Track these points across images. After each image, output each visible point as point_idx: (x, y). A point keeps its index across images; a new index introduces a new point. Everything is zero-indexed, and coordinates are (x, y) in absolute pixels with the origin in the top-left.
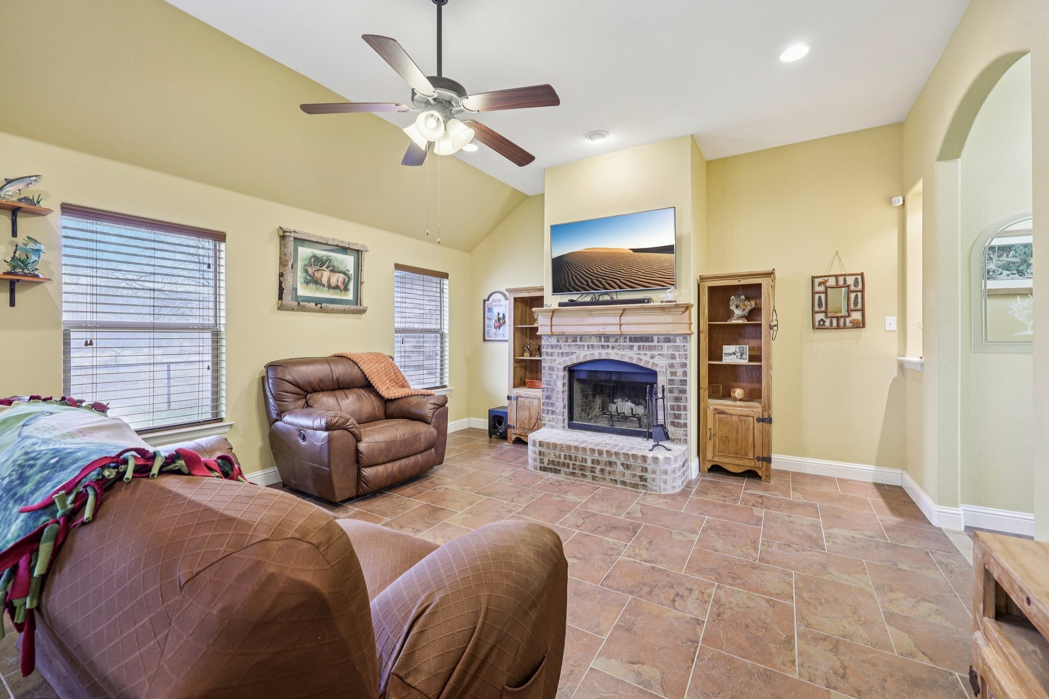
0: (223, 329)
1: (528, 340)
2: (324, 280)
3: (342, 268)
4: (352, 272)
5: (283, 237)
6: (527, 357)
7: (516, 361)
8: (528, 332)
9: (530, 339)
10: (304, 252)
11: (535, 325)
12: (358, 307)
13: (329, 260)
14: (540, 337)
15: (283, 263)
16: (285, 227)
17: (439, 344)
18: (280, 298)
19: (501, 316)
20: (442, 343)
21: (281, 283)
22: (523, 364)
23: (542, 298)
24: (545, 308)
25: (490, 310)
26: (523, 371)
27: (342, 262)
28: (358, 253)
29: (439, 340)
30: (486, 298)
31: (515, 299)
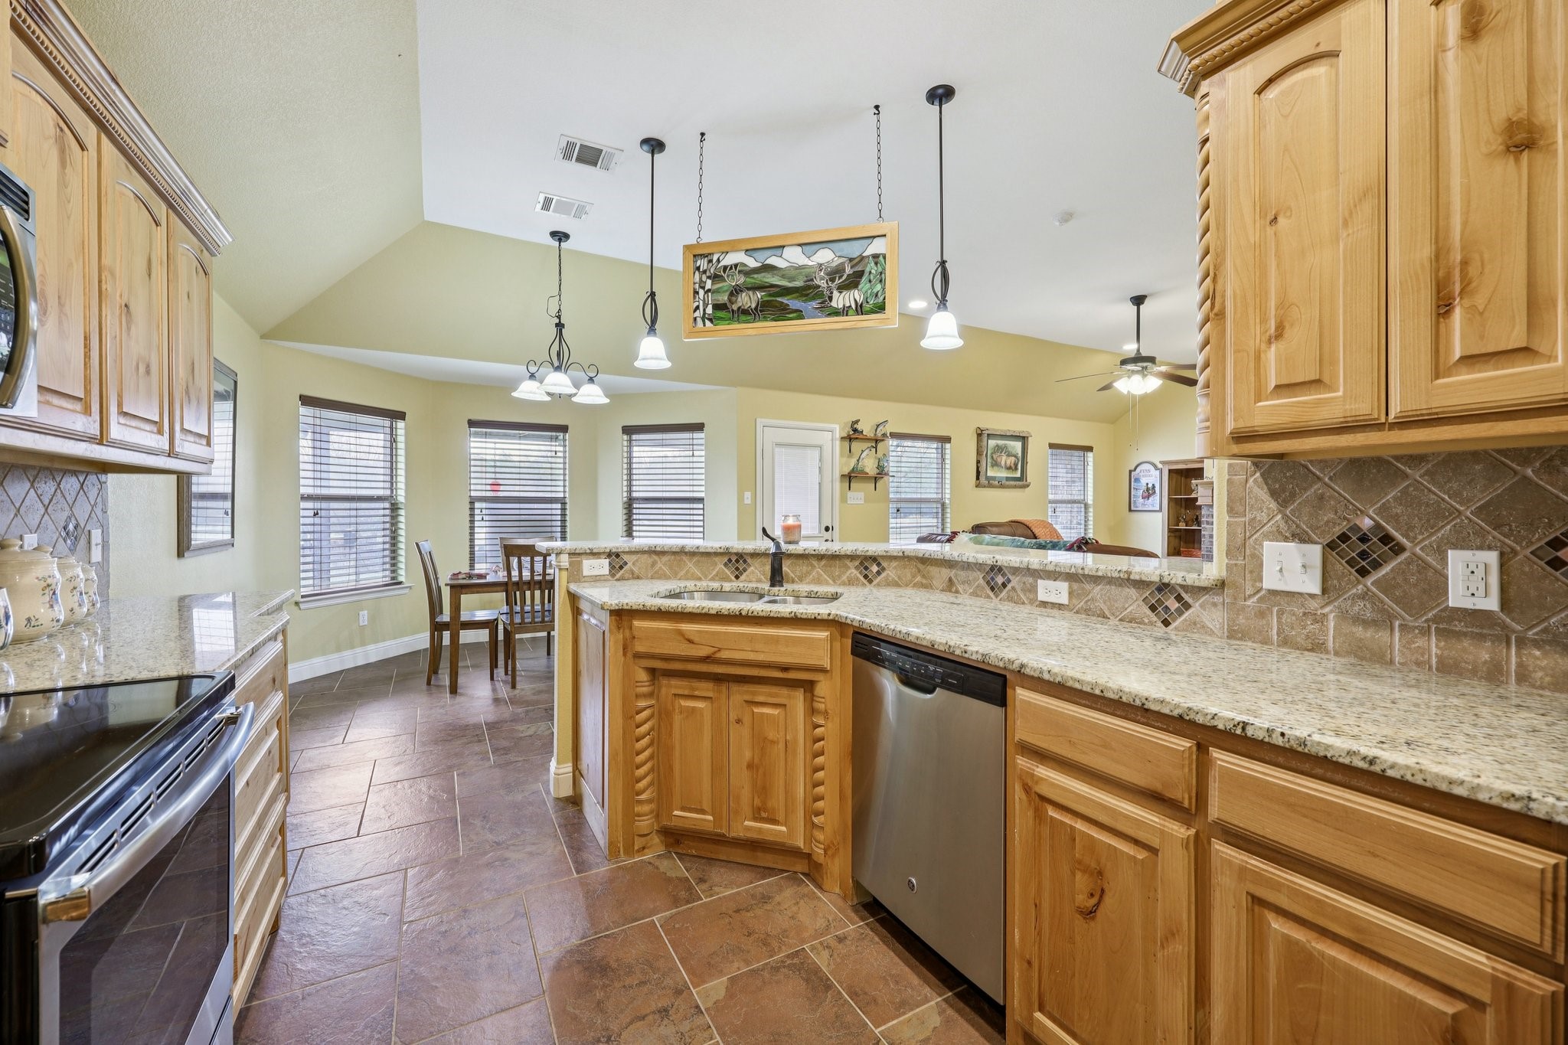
0: (947, 501)
1: (1183, 510)
2: (1003, 463)
3: (1014, 452)
4: (1020, 455)
5: (979, 435)
6: (1182, 526)
7: (1170, 530)
8: (1183, 503)
9: (1186, 509)
10: (992, 443)
11: (1193, 496)
12: (1024, 482)
13: (1006, 446)
14: (1200, 507)
15: (979, 453)
16: (982, 426)
17: (1083, 514)
18: (978, 478)
19: (1150, 486)
20: (1086, 513)
21: (978, 468)
22: (1177, 534)
23: (1201, 470)
24: (1205, 480)
25: (1137, 480)
26: (1177, 541)
27: (1014, 447)
28: (1024, 439)
29: (1083, 510)
30: (1133, 468)
31: (1170, 470)
